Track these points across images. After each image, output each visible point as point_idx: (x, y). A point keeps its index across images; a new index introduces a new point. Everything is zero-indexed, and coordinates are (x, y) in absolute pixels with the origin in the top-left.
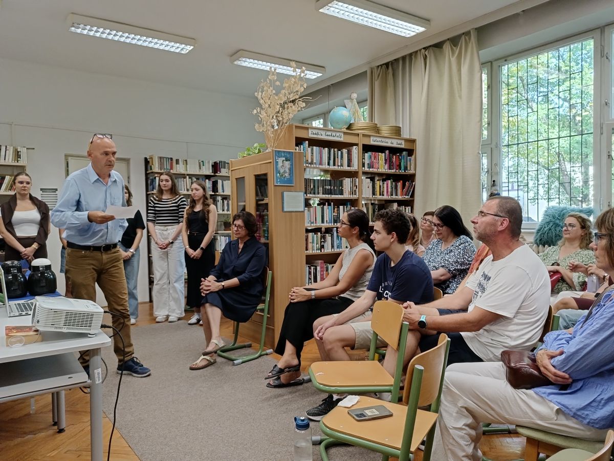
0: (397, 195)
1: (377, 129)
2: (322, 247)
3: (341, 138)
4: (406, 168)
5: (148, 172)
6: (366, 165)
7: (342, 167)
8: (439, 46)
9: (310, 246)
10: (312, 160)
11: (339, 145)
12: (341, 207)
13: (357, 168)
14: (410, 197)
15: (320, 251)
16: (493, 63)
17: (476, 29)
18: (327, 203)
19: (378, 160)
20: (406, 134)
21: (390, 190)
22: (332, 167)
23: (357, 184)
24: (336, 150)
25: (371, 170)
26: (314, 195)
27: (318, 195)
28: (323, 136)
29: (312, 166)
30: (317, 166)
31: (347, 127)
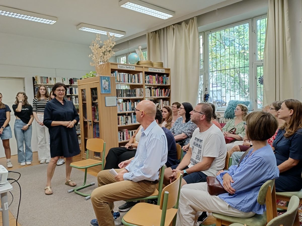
0: (162, 96)
1: (152, 64)
2: (127, 122)
3: (134, 69)
4: (166, 83)
5: (34, 85)
6: (147, 82)
7: (135, 83)
8: (180, 23)
9: (120, 122)
10: (120, 80)
11: (133, 72)
12: (135, 103)
13: (142, 83)
14: (168, 96)
15: (125, 125)
16: (205, 32)
17: (196, 16)
18: (128, 101)
19: (153, 79)
20: (165, 66)
21: (158, 93)
22: (130, 83)
23: (143, 91)
24: (132, 75)
25: (149, 84)
26: (122, 97)
27: (124, 97)
28: (125, 68)
29: (120, 83)
30: (123, 83)
31: (137, 63)
